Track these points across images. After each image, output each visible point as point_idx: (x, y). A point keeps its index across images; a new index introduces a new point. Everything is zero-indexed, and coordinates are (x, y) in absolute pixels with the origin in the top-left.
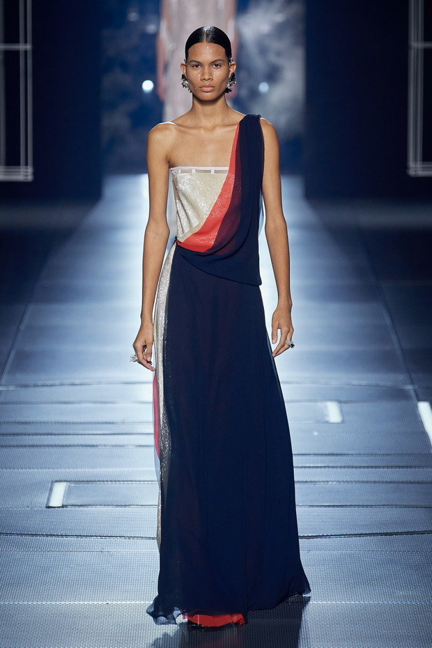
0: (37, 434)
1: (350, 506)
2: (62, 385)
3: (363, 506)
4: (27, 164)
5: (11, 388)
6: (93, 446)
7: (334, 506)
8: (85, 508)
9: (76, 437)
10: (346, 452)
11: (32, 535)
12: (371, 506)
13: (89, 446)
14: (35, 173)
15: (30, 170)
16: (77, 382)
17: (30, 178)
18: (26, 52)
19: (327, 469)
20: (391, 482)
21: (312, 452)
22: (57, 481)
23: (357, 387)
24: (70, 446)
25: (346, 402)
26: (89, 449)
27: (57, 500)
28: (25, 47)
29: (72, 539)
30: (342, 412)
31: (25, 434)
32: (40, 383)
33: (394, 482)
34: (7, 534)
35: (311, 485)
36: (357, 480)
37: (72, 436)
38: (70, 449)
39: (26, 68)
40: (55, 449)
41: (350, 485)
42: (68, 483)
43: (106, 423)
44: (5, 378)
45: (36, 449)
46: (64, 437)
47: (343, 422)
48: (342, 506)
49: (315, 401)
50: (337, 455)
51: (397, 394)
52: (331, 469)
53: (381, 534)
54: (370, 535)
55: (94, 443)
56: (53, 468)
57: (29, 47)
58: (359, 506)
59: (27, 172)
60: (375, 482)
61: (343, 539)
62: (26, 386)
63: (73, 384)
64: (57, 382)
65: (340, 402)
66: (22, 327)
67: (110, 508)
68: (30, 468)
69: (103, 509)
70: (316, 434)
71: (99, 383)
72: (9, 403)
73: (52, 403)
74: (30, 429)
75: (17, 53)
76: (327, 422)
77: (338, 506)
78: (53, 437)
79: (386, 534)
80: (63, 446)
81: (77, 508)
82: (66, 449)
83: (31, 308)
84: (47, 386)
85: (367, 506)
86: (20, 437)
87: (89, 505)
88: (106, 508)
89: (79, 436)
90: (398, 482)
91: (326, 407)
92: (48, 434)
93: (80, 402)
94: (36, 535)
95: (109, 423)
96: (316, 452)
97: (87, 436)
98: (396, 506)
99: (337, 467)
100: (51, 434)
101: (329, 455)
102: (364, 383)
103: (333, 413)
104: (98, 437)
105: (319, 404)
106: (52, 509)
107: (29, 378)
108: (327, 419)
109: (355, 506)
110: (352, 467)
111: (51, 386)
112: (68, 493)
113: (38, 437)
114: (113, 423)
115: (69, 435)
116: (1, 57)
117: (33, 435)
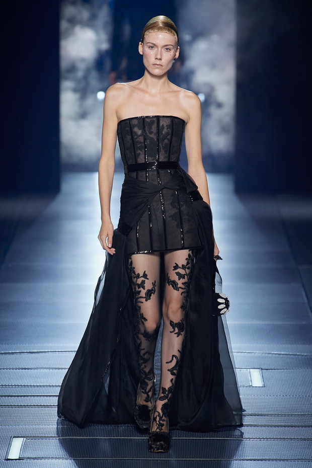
1: (269, 460)
3: (280, 460)
7: (255, 460)
8: (39, 461)
9: (33, 398)
10: (265, 412)
12: (287, 460)
16: (35, 350)
20: (305, 440)
22: (15, 437)
23: (277, 355)
24: (28, 406)
25: (266, 370)
26: (44, 408)
27: (14, 453)
30: (263, 378)
37: (29, 398)
38: (27, 408)
40: (15, 409)
41: (269, 442)
42: (25, 439)
46: (23, 398)
47: (264, 386)
48: (262, 460)
49: (240, 367)
50: (259, 415)
58: (276, 460)
60: (291, 439)
64: (16, 351)
65: (262, 369)
76: (251, 386)
77: (258, 460)
80: (21, 406)
81: (32, 460)
82: (24, 409)
85: (284, 460)
87: (43, 458)
89: (36, 397)
91: (249, 373)
97: (43, 398)
99: (257, 426)
100: (11, 396)
103: (256, 378)
105: (244, 371)
106: (11, 461)
108: (250, 384)
109: (273, 460)
110: (272, 426)
111: (12, 353)
112: (24, 447)
115: (27, 396)
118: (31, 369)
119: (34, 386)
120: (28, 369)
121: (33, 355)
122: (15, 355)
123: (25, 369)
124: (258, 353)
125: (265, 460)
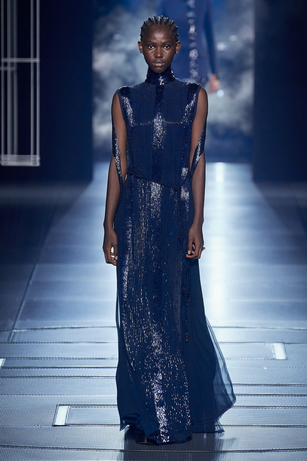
0: (44, 368)
1: (294, 426)
2: (63, 328)
4: (35, 153)
5: (23, 331)
6: (89, 377)
7: (281, 426)
8: (84, 427)
9: (75, 369)
10: (289, 383)
11: (42, 448)
13: (86, 377)
14: (41, 161)
15: (38, 158)
16: (76, 326)
17: (38, 164)
18: (35, 64)
19: (274, 396)
21: (262, 382)
22: (61, 405)
23: (298, 331)
24: (71, 377)
25: (289, 343)
26: (86, 379)
27: (60, 420)
28: (34, 60)
29: (74, 451)
30: (286, 351)
31: (35, 368)
32: (46, 327)
34: (22, 447)
35: (262, 410)
36: (298, 405)
37: (72, 369)
38: (70, 379)
39: (36, 78)
40: (59, 380)
41: (293, 410)
42: (70, 407)
43: (99, 359)
44: (18, 322)
45: (44, 379)
46: (67, 370)
47: (287, 359)
48: (287, 426)
49: (265, 343)
50: (283, 385)
52: (277, 397)
55: (90, 375)
56: (57, 395)
57: (38, 60)
58: (300, 426)
59: (35, 161)
61: (289, 453)
62: (35, 329)
64: (60, 326)
65: (284, 343)
66: (31, 282)
67: (103, 427)
68: (39, 395)
70: (265, 368)
71: (93, 327)
72: (22, 342)
73: (56, 342)
74: (40, 363)
75: (29, 64)
76: (274, 359)
77: (284, 426)
78: (58, 370)
80: (65, 377)
81: (78, 427)
83: (38, 267)
84: (52, 329)
86: (31, 369)
87: (87, 424)
88: (100, 427)
89: (78, 369)
91: (273, 346)
92: (53, 368)
93: (78, 342)
94: (45, 448)
95: (102, 359)
96: (266, 383)
99: (282, 395)
100: (56, 368)
101: (276, 385)
102: (303, 328)
103: (279, 352)
104: (93, 369)
105: (268, 345)
106: (58, 427)
107: (39, 323)
108: (273, 356)
109: (297, 426)
110: (295, 395)
111: (55, 328)
112: (69, 415)
113: (46, 370)
114: (104, 358)
115: (70, 368)
116: (15, 68)
117: (41, 368)
118: (73, 343)
119: (76, 359)
120: (70, 343)
121: (74, 330)
122: (57, 330)
123: (67, 343)
124: (280, 328)
125: (290, 426)
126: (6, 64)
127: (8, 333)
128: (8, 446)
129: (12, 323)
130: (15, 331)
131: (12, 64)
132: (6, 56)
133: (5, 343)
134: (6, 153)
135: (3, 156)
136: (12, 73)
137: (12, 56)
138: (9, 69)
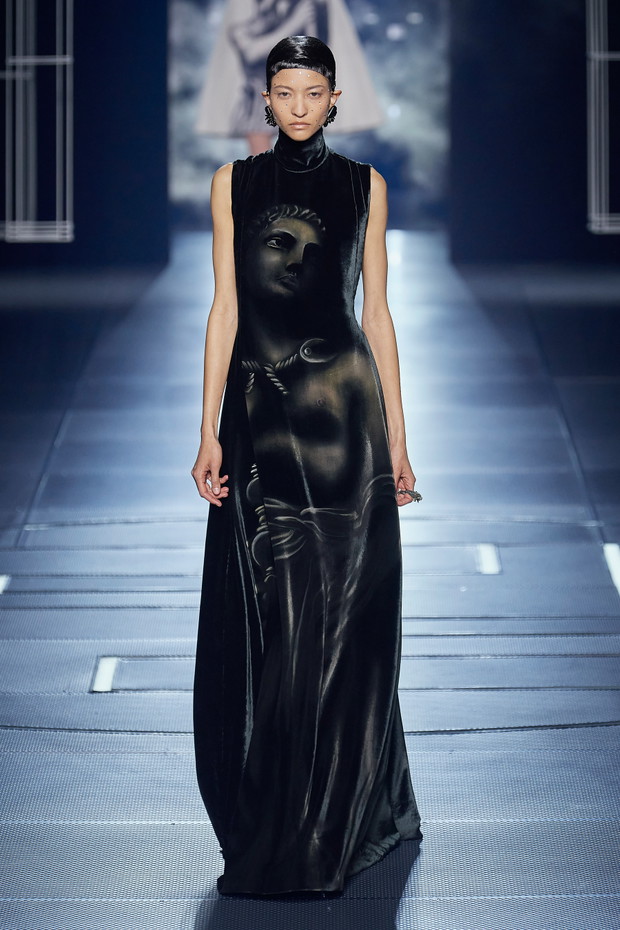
0: (76, 592)
2: (111, 523)
3: (527, 688)
4: (64, 219)
5: (42, 528)
6: (155, 607)
7: (487, 689)
8: (143, 694)
9: (130, 595)
10: (504, 614)
11: (70, 730)
12: (538, 688)
13: (149, 607)
14: (76, 231)
15: (69, 226)
16: (133, 518)
17: (69, 237)
18: (65, 67)
19: (478, 638)
20: (566, 656)
21: (457, 614)
22: (104, 656)
23: (521, 524)
24: (123, 607)
25: (506, 545)
26: (149, 612)
27: (104, 680)
28: (64, 60)
29: (125, 735)
30: (500, 559)
31: (61, 592)
32: (81, 520)
33: (571, 655)
34: (35, 728)
35: (455, 661)
36: (519, 652)
37: (124, 595)
38: (122, 612)
39: (66, 89)
40: (101, 612)
41: (510, 660)
42: (119, 659)
43: (172, 576)
44: (35, 514)
45: (74, 612)
46: (115, 595)
47: (501, 572)
48: (498, 689)
49: (463, 543)
50: (493, 618)
51: (576, 534)
52: (484, 639)
53: (552, 727)
54: (536, 728)
55: (155, 604)
56: (99, 639)
57: (68, 60)
59: (63, 230)
60: (544, 655)
61: (499, 735)
62: (62, 525)
63: (127, 522)
64: (105, 519)
65: (497, 545)
66: (58, 442)
67: (177, 693)
68: (67, 639)
69: (167, 694)
70: (463, 589)
71: (163, 520)
72: (39, 548)
73: (98, 547)
74: (69, 584)
75: (53, 67)
76: (480, 573)
77: (493, 689)
78: (99, 595)
79: (558, 727)
80: (113, 608)
81: (132, 694)
82: (116, 612)
83: (70, 417)
84: (91, 524)
85: (533, 689)
86: (53, 596)
87: (149, 689)
88: (172, 693)
89: (135, 595)
90: (576, 656)
91: (478, 551)
92: (92, 591)
93: (136, 547)
94: (76, 730)
95: (177, 576)
96: (463, 614)
97: (145, 595)
98: (573, 688)
99: (492, 635)
100: (97, 591)
101: (481, 618)
102: (530, 518)
103: (488, 560)
104: (161, 595)
105: (469, 549)
106: (97, 695)
107: (67, 514)
108: (478, 569)
110: (513, 635)
111: (97, 524)
112: (120, 671)
113: (79, 595)
114: (181, 575)
115: (122, 592)
116: (30, 75)
117: (72, 592)
118: (127, 548)
120: (122, 548)
121: (130, 526)
122: (101, 527)
123: (117, 548)
124: (490, 519)
125: (503, 688)
126: (14, 68)
127: (13, 533)
128: (12, 727)
129: (22, 515)
130: (27, 528)
131: (25, 68)
132: (14, 54)
133: (10, 549)
134: (14, 218)
135: (9, 226)
136: (25, 83)
137: (25, 54)
138: (19, 75)
